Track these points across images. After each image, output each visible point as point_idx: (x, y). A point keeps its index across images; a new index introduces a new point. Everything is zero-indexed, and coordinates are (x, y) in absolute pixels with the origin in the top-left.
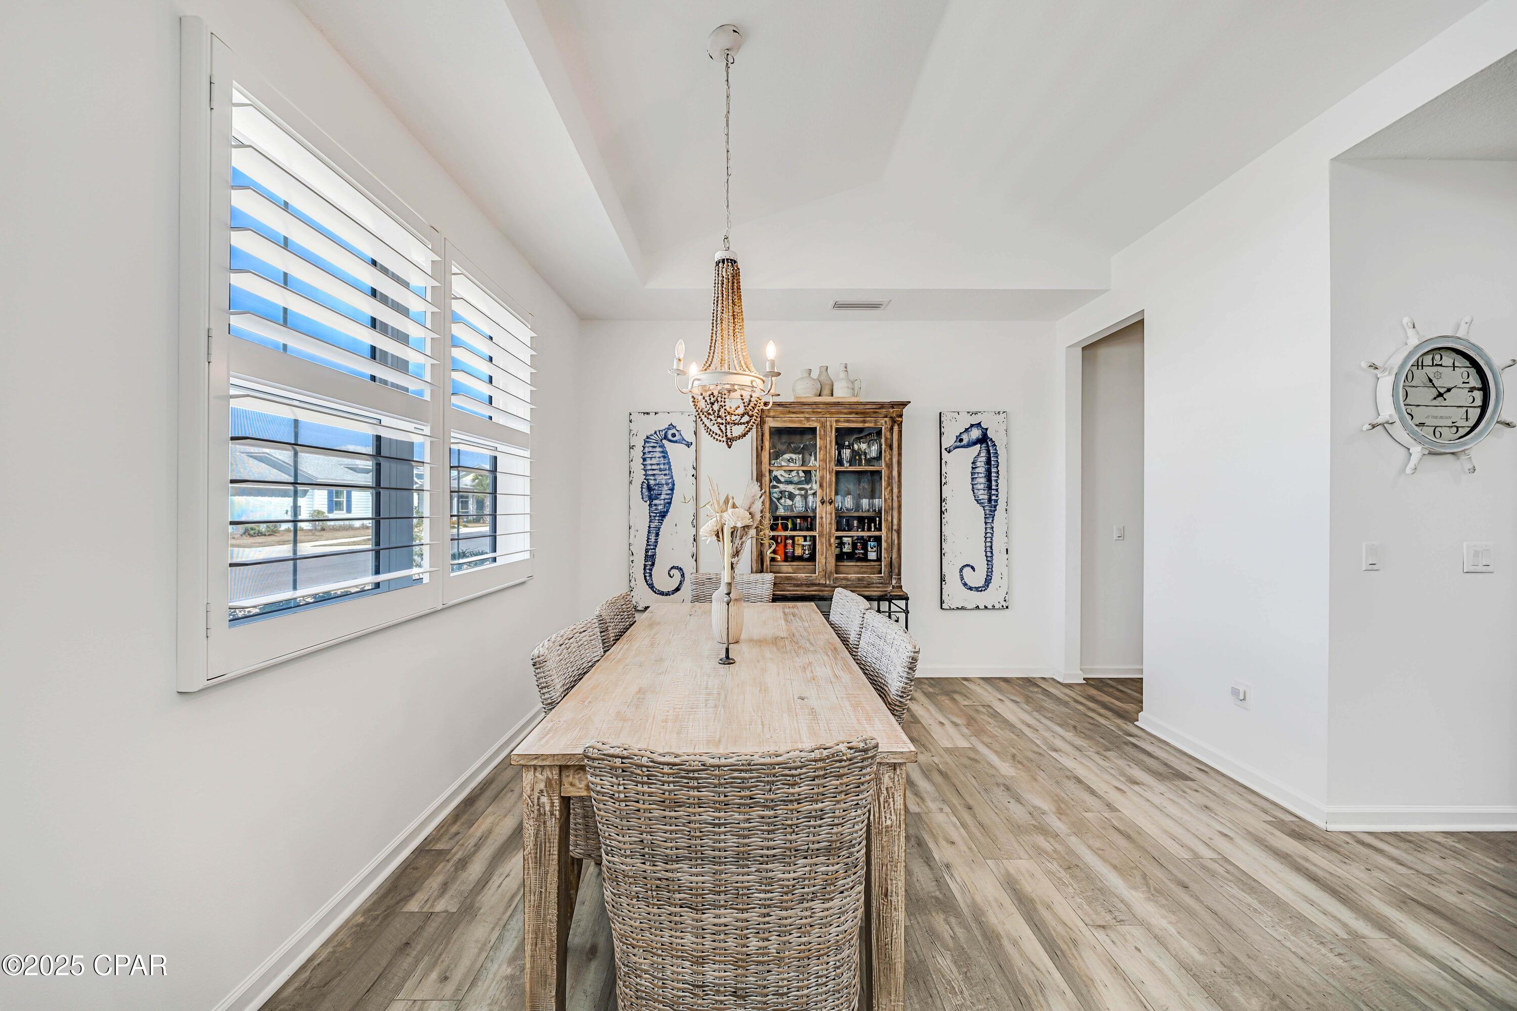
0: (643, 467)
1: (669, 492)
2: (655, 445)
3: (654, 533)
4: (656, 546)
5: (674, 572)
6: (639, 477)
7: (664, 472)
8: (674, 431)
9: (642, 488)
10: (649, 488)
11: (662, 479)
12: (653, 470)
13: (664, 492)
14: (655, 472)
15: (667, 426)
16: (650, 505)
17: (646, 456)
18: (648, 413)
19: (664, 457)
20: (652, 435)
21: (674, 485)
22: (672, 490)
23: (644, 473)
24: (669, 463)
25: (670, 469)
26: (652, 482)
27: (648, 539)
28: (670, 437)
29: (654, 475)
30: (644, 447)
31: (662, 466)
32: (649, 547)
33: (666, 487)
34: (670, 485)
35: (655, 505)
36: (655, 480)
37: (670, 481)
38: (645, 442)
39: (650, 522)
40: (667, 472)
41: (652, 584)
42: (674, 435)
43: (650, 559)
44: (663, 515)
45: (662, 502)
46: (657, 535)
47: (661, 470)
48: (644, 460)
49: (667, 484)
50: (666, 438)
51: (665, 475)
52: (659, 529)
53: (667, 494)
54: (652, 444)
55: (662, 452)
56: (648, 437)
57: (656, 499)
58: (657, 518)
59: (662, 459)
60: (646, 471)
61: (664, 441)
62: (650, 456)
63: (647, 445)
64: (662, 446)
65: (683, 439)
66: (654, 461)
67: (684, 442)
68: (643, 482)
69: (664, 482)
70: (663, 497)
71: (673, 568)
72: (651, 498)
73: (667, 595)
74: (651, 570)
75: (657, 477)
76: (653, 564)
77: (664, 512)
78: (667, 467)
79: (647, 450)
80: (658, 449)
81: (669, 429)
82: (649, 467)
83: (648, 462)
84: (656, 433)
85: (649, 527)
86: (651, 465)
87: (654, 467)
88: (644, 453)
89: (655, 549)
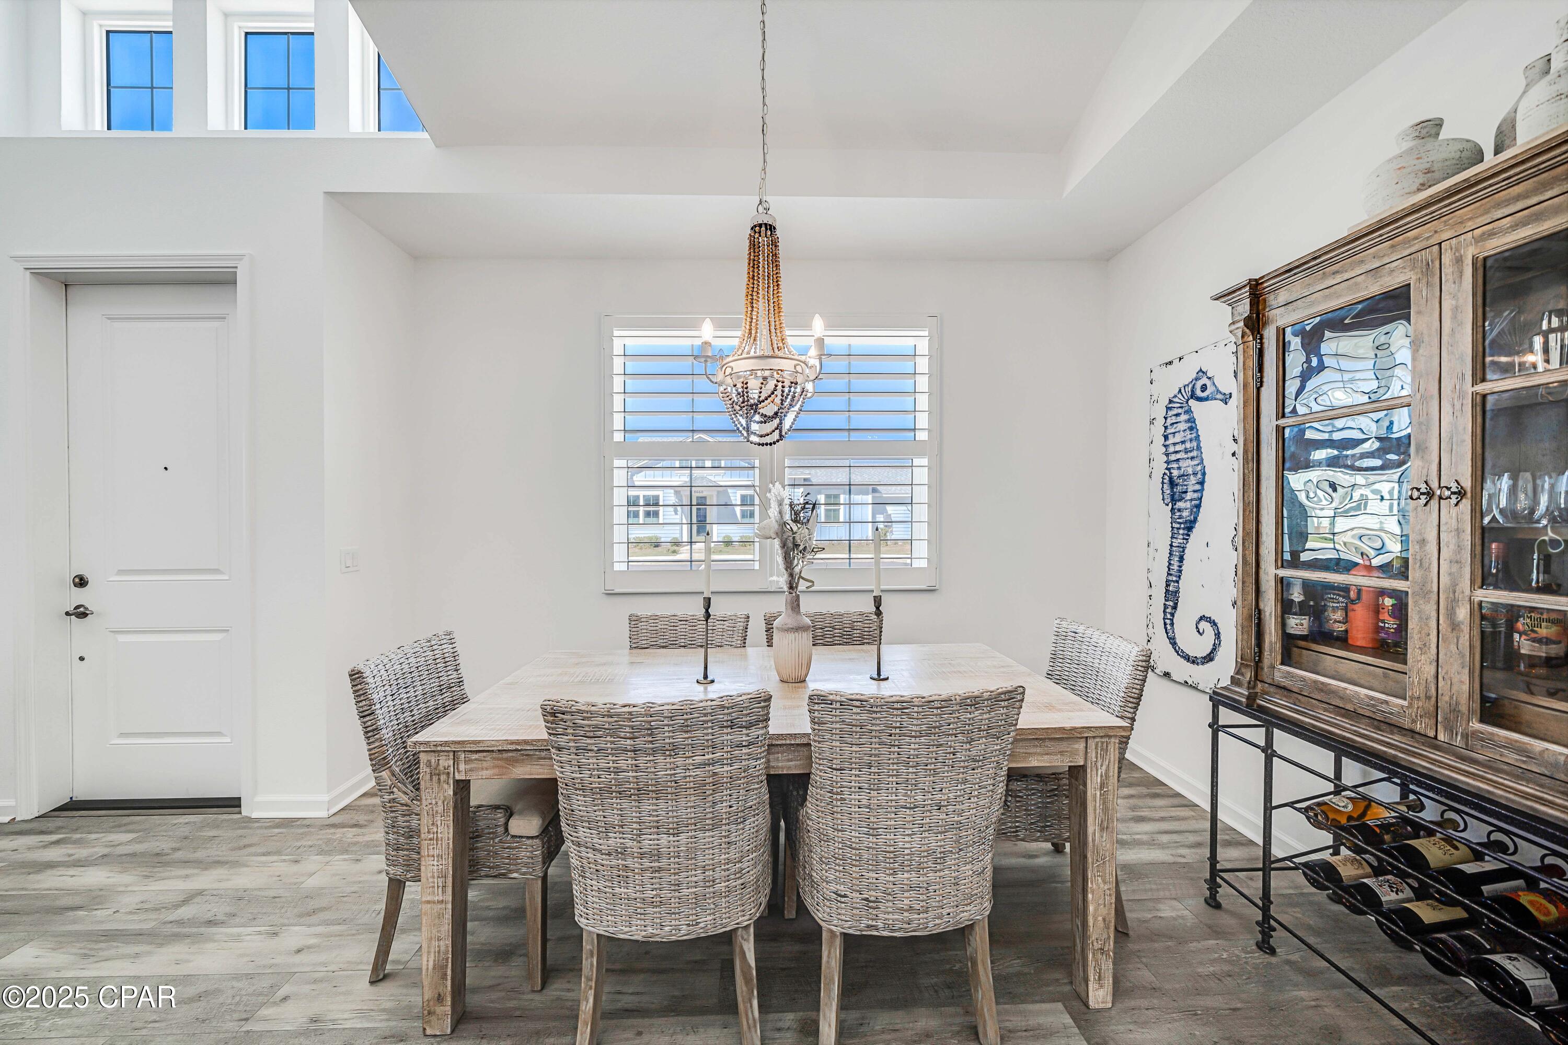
0: (1164, 449)
1: (1198, 487)
2: (1180, 411)
3: (1178, 555)
4: (1179, 577)
5: (1204, 625)
6: (1160, 467)
7: (1190, 455)
8: (1204, 380)
9: (1163, 483)
10: (1172, 484)
11: (1188, 466)
12: (1176, 452)
13: (1190, 488)
14: (1178, 456)
15: (1194, 376)
16: (1172, 509)
17: (1169, 431)
18: (1171, 363)
19: (1191, 429)
20: (1175, 396)
21: (1204, 474)
22: (1202, 483)
23: (1165, 459)
24: (1197, 438)
25: (1199, 448)
26: (1175, 473)
27: (1170, 564)
28: (1199, 393)
29: (1178, 460)
30: (1166, 418)
31: (1188, 445)
32: (1170, 578)
33: (1193, 480)
34: (1199, 476)
35: (1179, 510)
36: (1179, 468)
37: (1199, 468)
38: (1168, 409)
39: (1172, 537)
40: (1195, 453)
41: (1174, 638)
42: (1204, 388)
43: (1172, 596)
44: (1190, 526)
45: (1188, 505)
46: (1181, 559)
47: (1186, 451)
48: (1166, 438)
49: (1195, 474)
50: (1193, 396)
51: (1192, 458)
52: (1184, 548)
53: (1195, 491)
54: (1175, 411)
55: (1188, 421)
56: (1171, 401)
57: (1180, 500)
58: (1181, 532)
59: (1188, 432)
60: (1167, 455)
61: (1191, 402)
62: (1173, 431)
63: (1170, 413)
64: (1189, 411)
65: (1218, 391)
66: (1178, 438)
67: (1219, 396)
68: (1165, 474)
69: (1190, 471)
70: (1189, 496)
71: (1202, 618)
72: (1174, 500)
73: (1193, 662)
74: (1173, 615)
75: (1181, 463)
76: (1175, 607)
77: (1191, 522)
78: (1195, 444)
79: (1169, 421)
80: (1184, 417)
81: (1197, 379)
82: (1171, 449)
83: (1171, 440)
84: (1180, 391)
85: (1171, 546)
86: (1174, 444)
87: (1178, 448)
88: (1166, 428)
89: (1177, 582)
